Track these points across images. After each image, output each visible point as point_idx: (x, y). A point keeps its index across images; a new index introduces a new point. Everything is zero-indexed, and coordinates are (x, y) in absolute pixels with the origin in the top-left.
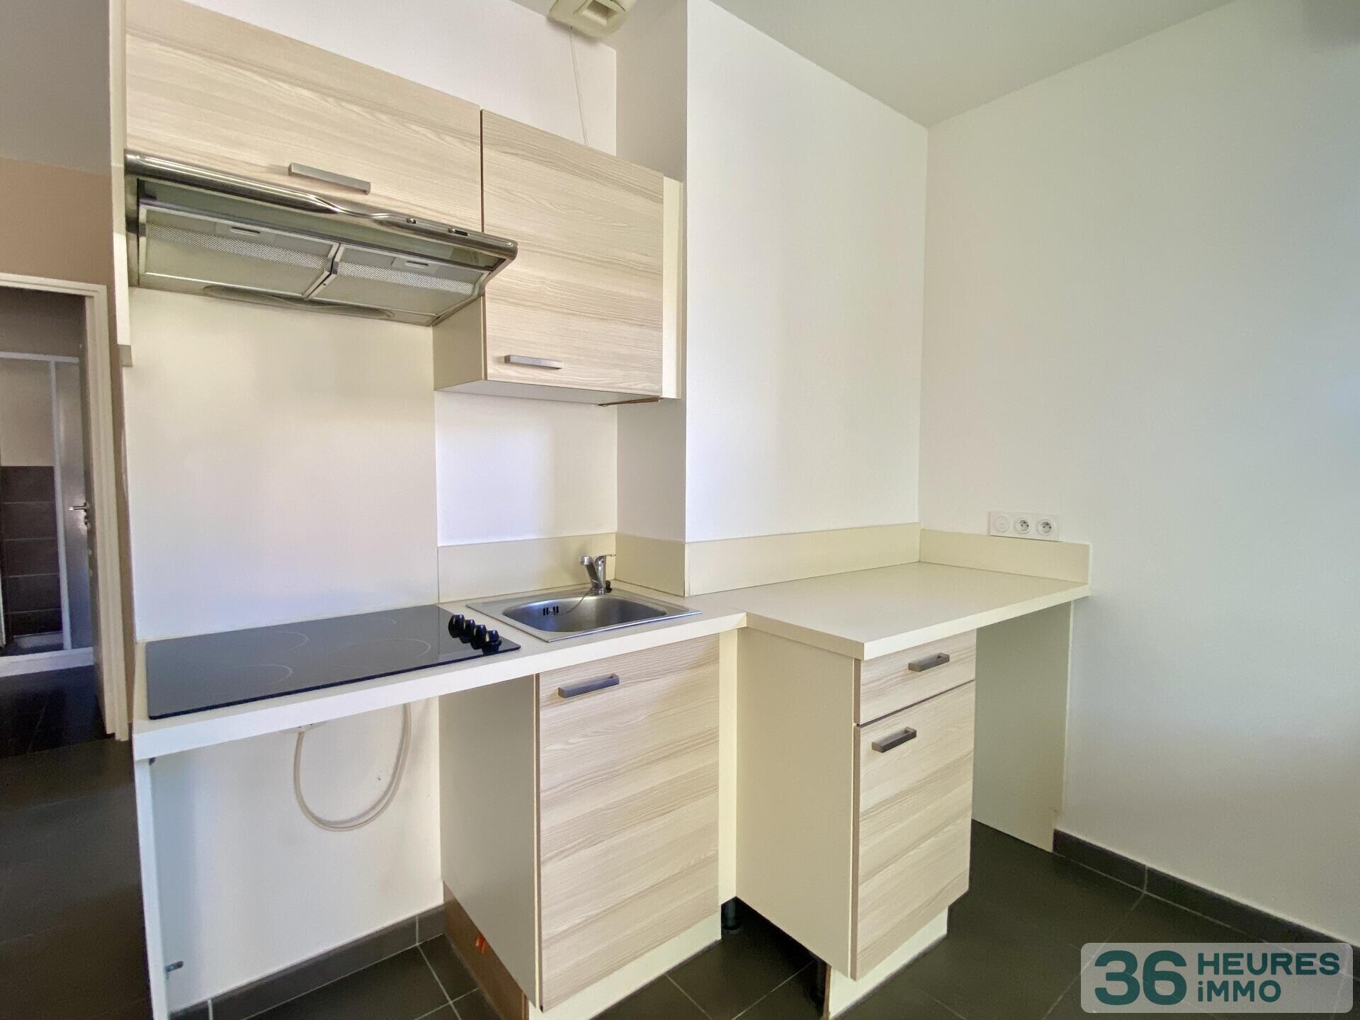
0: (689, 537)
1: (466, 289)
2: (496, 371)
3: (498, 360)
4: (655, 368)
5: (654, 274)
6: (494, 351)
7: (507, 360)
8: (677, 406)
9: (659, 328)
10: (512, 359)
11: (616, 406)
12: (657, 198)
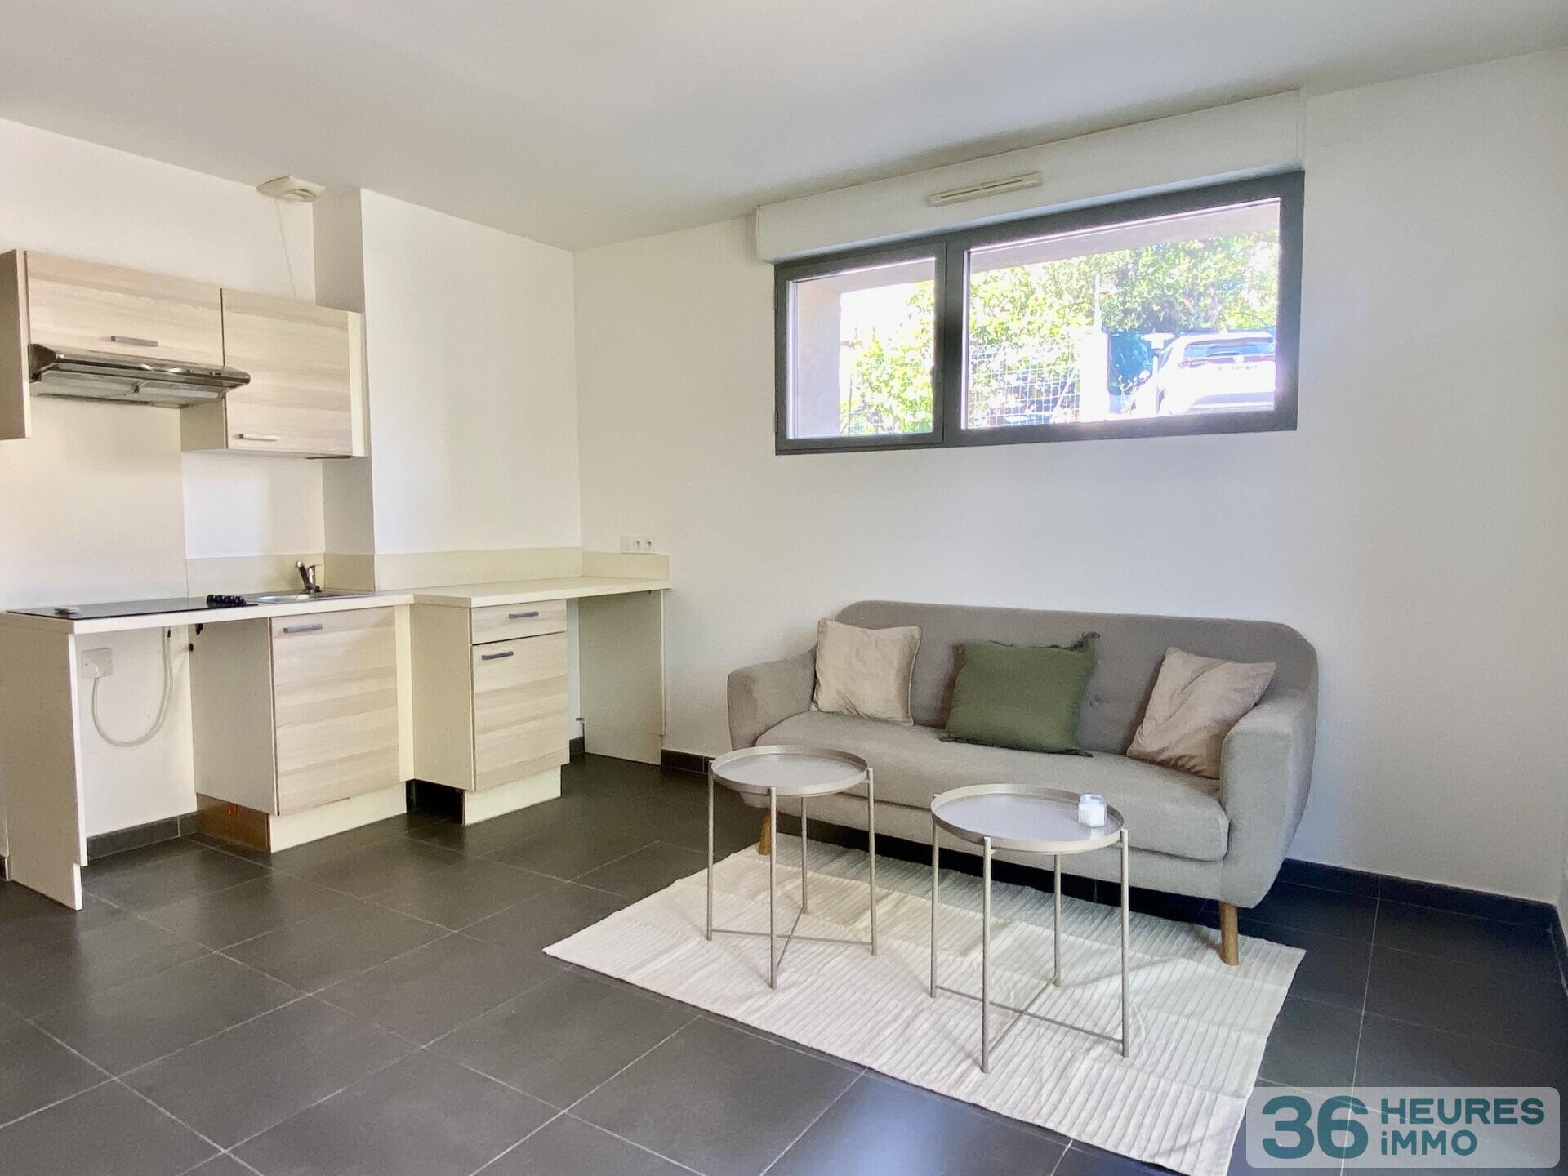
0: (377, 551)
1: (215, 395)
2: (233, 443)
3: (235, 437)
4: (348, 436)
5: (344, 377)
6: (232, 431)
7: (241, 436)
8: (365, 461)
9: (349, 410)
10: (245, 436)
11: (321, 460)
12: (343, 327)
